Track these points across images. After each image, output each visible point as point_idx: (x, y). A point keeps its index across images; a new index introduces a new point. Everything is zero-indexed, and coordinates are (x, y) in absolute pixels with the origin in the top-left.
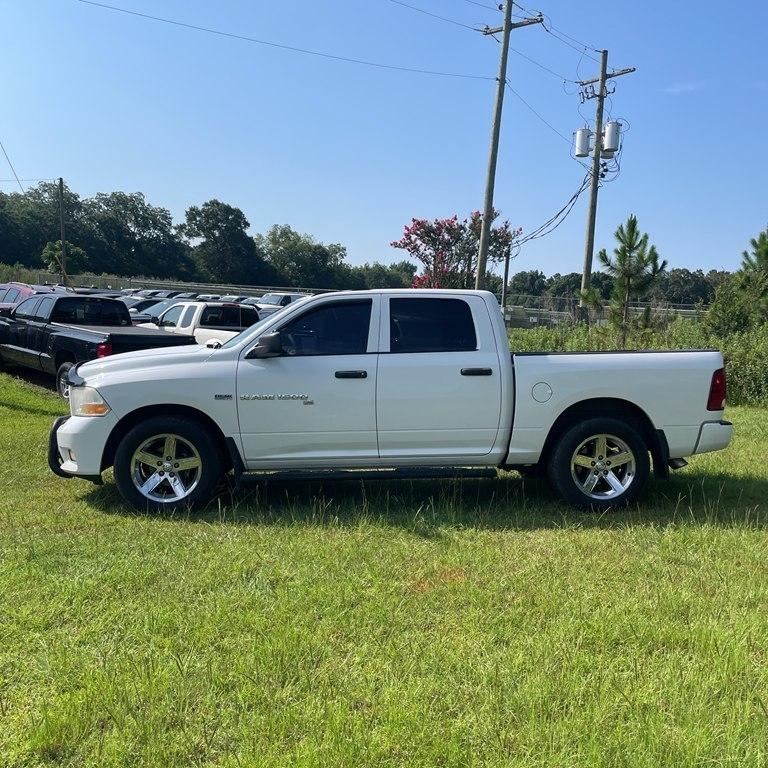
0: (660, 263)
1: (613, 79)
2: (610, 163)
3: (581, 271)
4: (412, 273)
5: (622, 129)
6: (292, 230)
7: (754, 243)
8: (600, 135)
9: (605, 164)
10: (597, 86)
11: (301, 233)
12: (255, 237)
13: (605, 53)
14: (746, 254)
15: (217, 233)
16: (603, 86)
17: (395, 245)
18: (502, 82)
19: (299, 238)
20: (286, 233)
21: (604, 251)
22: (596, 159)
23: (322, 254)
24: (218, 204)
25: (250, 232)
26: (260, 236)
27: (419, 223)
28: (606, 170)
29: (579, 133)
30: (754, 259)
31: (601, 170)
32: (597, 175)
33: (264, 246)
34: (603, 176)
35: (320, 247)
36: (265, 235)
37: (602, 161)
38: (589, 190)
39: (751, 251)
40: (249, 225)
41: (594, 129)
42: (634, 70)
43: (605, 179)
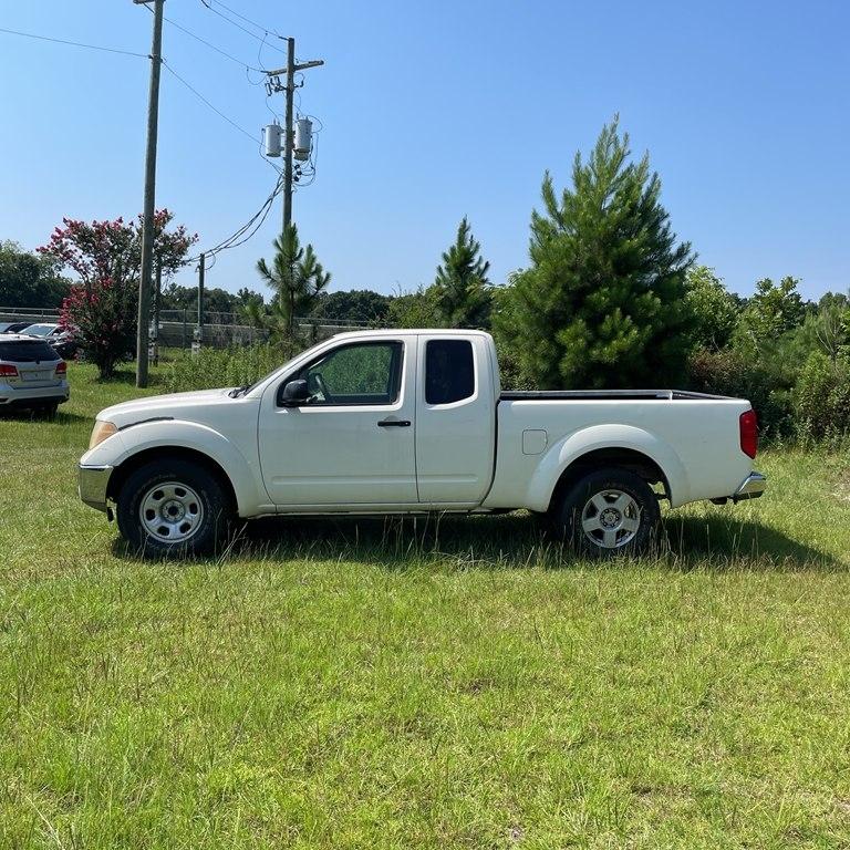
1: (301, 71)
2: (304, 166)
5: (313, 128)
7: (445, 257)
8: (290, 134)
9: (298, 166)
10: (284, 79)
13: (291, 41)
14: (440, 269)
16: (290, 79)
18: (157, 60)
21: (263, 260)
22: (288, 160)
23: (31, 266)
27: (72, 225)
28: (300, 173)
29: (267, 130)
30: (448, 274)
31: (294, 173)
32: (289, 178)
34: (297, 179)
37: (294, 162)
38: (282, 196)
39: (443, 265)
41: (283, 125)
42: (322, 63)
43: (300, 183)
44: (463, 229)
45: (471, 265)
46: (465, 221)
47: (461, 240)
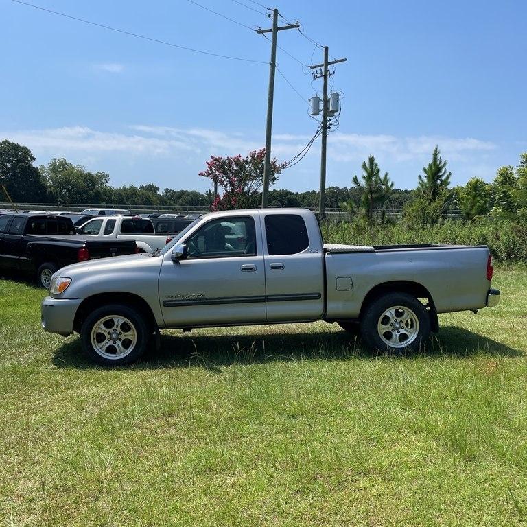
0: (389, 184)
1: (332, 65)
2: (333, 120)
3: (318, 190)
4: (155, 192)
5: (341, 98)
6: (68, 162)
7: (425, 170)
8: (327, 102)
9: (330, 120)
10: (323, 69)
11: (74, 165)
12: (39, 168)
13: (326, 48)
14: (420, 177)
15: (9, 166)
16: (326, 70)
17: (202, 174)
18: (273, 65)
19: (73, 168)
20: (63, 164)
21: (356, 176)
22: (324, 117)
23: (90, 180)
24: (9, 143)
25: (35, 164)
26: (43, 167)
27: (216, 159)
28: (331, 124)
29: (312, 100)
30: (425, 180)
31: (328, 123)
32: (325, 127)
33: (47, 174)
34: (329, 128)
35: (89, 174)
36: (47, 166)
37: (328, 118)
38: (320, 137)
39: (424, 175)
40: (34, 159)
41: (321, 97)
42: (346, 60)
43: (331, 130)
44: (436, 154)
45: (440, 174)
46: (436, 149)
47: (435, 159)
